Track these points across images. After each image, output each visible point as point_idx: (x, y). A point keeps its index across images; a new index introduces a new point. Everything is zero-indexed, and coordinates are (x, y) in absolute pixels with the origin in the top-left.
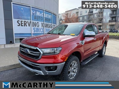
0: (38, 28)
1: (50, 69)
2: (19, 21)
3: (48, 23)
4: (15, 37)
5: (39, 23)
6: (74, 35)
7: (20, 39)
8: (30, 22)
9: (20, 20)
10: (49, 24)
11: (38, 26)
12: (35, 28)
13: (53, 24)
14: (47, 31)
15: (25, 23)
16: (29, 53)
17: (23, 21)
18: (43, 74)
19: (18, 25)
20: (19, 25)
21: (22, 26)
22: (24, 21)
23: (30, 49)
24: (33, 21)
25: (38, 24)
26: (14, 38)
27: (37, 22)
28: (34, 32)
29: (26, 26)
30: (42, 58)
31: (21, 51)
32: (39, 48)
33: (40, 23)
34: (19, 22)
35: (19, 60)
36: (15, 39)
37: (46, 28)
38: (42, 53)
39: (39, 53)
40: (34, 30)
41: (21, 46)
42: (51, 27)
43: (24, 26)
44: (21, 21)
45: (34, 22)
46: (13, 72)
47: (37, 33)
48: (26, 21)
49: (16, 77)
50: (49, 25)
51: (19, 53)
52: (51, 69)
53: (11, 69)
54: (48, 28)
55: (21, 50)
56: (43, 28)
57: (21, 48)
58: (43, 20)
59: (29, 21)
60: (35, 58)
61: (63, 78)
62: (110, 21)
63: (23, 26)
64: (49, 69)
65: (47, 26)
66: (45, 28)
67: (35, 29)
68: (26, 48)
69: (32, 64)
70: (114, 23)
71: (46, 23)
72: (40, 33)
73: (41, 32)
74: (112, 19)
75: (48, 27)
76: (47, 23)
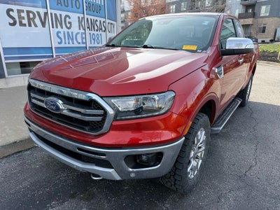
0: (68, 32)
1: (138, 161)
2: (12, 10)
3: (96, 18)
4: (6, 58)
5: (70, 18)
6: (194, 48)
7: (20, 63)
8: (46, 14)
9: (15, 8)
10: (99, 19)
11: (68, 25)
12: (62, 31)
13: (108, 21)
14: (94, 40)
15: (31, 16)
16: (65, 112)
17: (23, 11)
18: (118, 178)
19: (10, 24)
20: (12, 21)
21: (21, 24)
22: (28, 12)
23: (68, 100)
24: (54, 12)
25: (68, 20)
26: (4, 62)
27: (64, 14)
28: (59, 43)
29: (36, 26)
30: (113, 128)
31: (34, 105)
32: (101, 97)
33: (74, 17)
34: (11, 13)
35: (31, 131)
36: (6, 63)
37: (92, 32)
38: (111, 111)
39: (101, 112)
40: (58, 36)
41: (30, 88)
42: (103, 29)
43: (30, 25)
44: (19, 11)
45: (55, 14)
46: (14, 164)
47: (67, 45)
48: (34, 10)
49: (25, 180)
50: (98, 23)
51: (26, 111)
52: (141, 161)
53: (6, 157)
54: (96, 33)
55: (34, 101)
56: (82, 31)
57: (32, 95)
58: (81, 9)
59: (42, 11)
60: (87, 128)
61: (176, 180)
62: (241, 16)
63: (25, 25)
64: (135, 161)
65: (92, 25)
66: (87, 31)
67: (61, 35)
68: (50, 94)
69: (79, 149)
70: (249, 21)
71: (89, 17)
72: (76, 45)
73: (79, 43)
74: (246, 11)
75: (96, 28)
76: (93, 18)
